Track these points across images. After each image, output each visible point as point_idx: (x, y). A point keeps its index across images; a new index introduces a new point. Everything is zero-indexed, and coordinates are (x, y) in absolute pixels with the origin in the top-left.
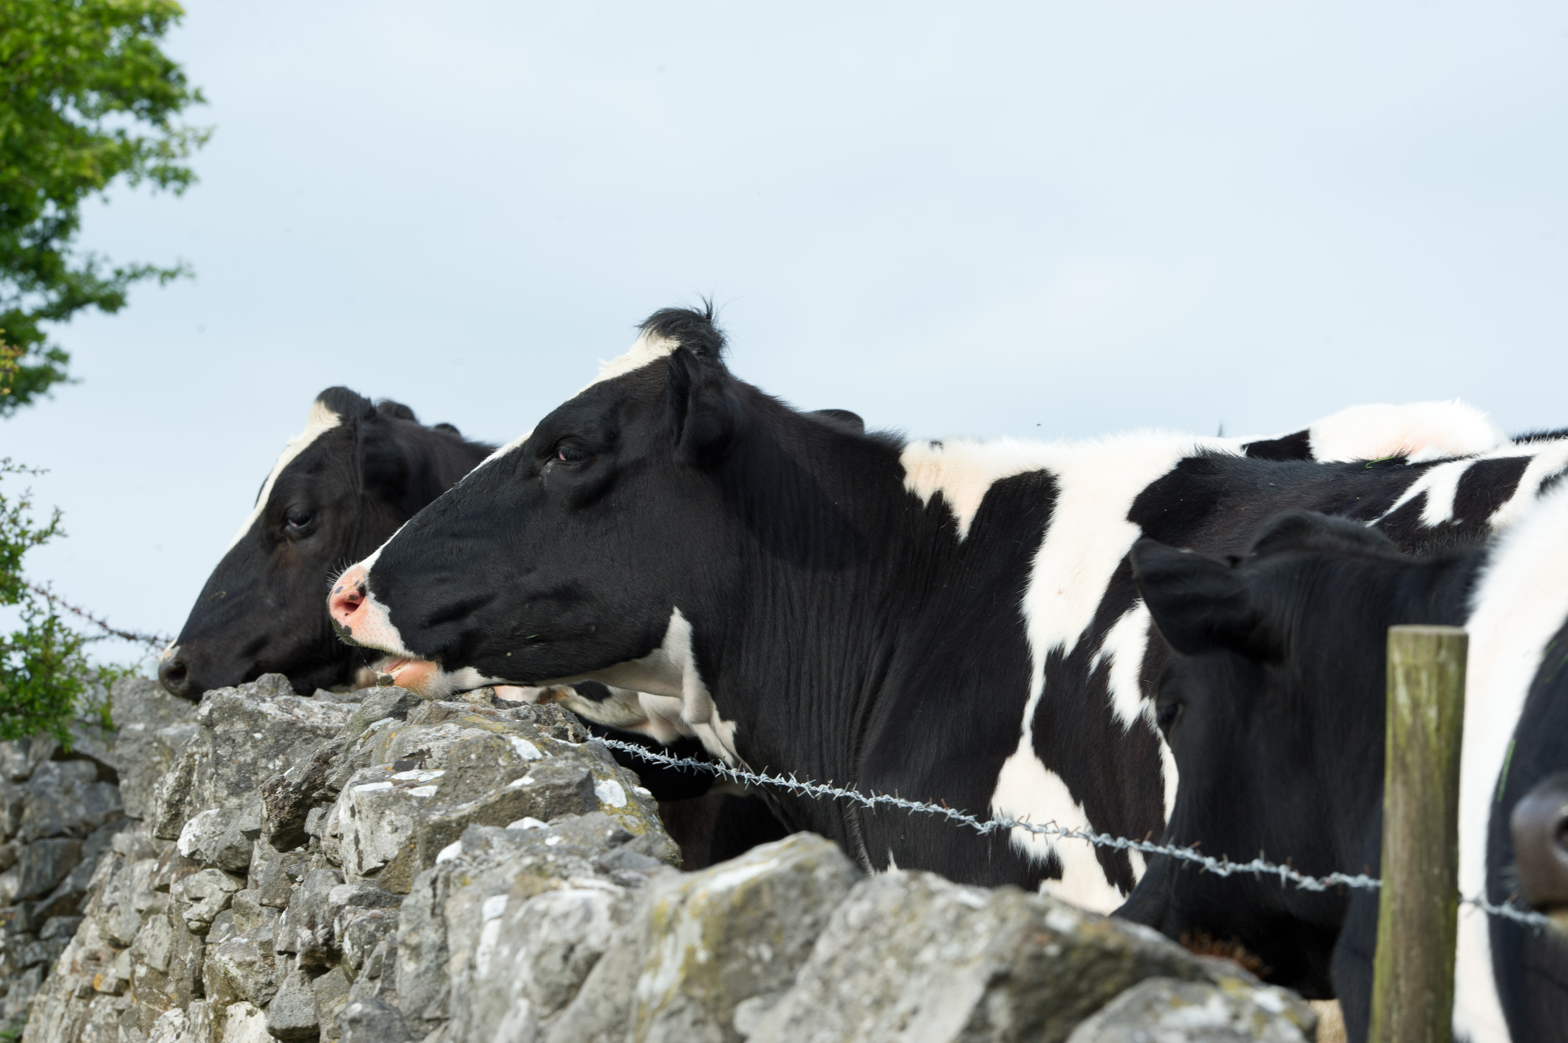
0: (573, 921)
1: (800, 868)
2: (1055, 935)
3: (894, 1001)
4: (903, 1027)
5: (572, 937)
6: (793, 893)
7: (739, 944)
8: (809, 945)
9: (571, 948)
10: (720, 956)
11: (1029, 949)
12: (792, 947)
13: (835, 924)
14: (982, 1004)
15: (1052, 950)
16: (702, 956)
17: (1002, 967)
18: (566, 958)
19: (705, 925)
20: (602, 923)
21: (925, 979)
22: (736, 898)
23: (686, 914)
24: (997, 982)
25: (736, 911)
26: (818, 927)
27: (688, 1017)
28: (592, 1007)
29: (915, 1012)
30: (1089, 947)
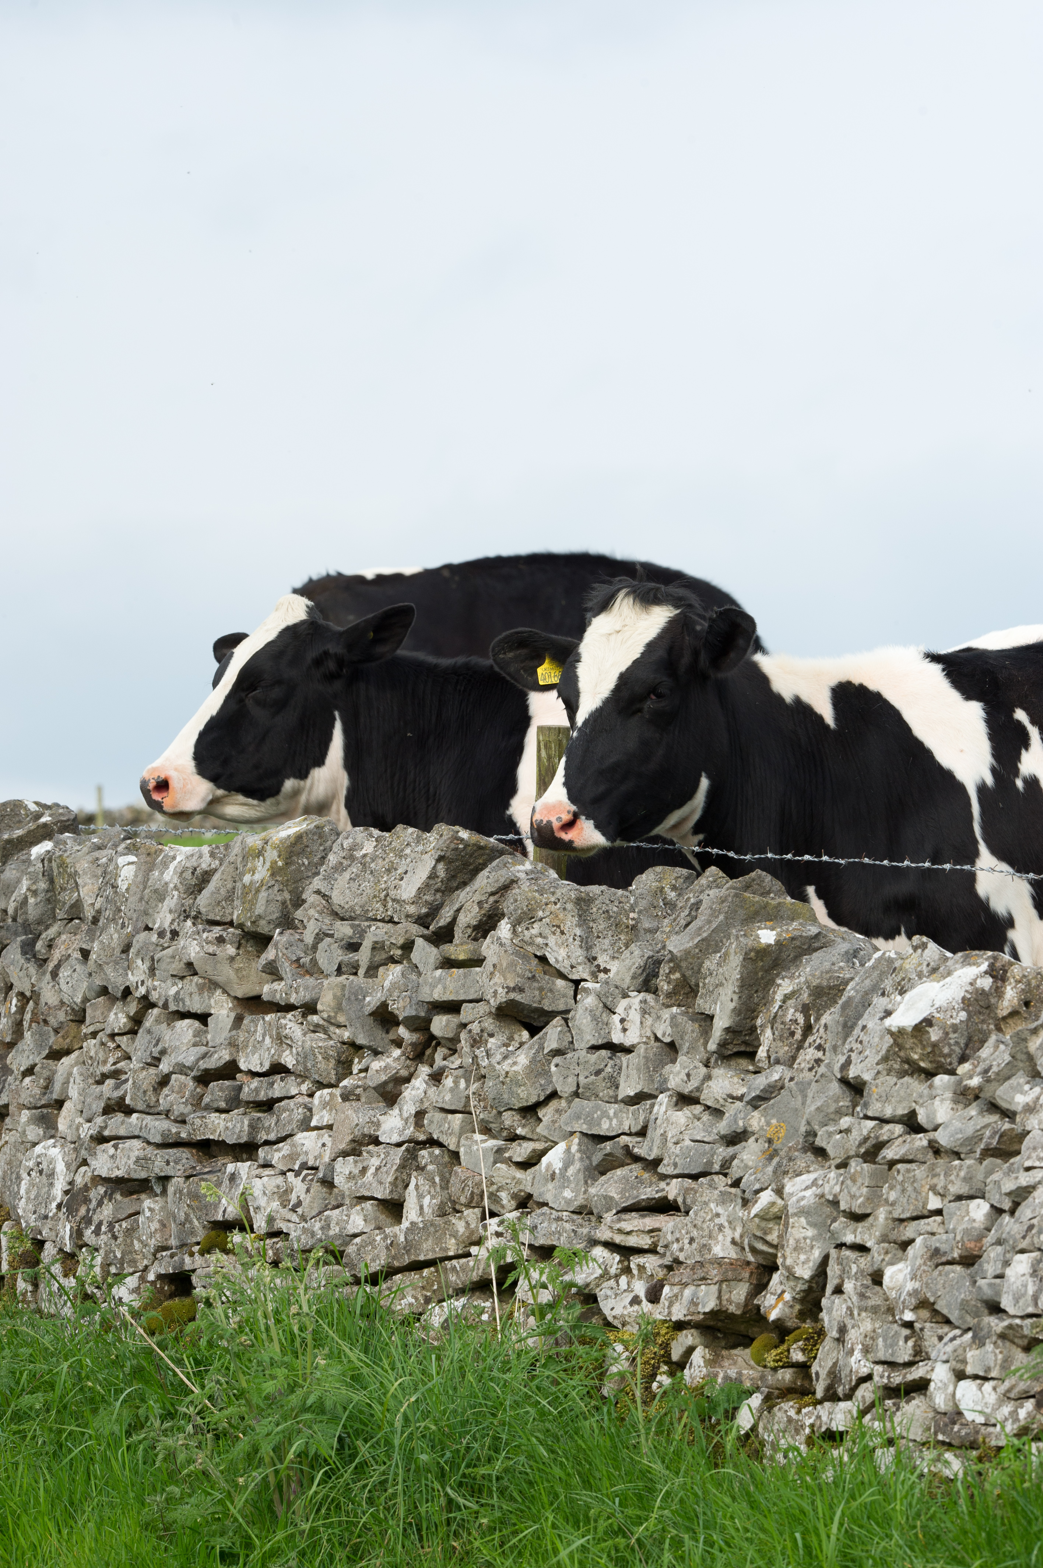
0: (195, 858)
1: (317, 827)
2: (462, 840)
3: (396, 869)
4: (402, 879)
5: (195, 864)
6: (315, 838)
7: (295, 858)
8: (324, 858)
9: (195, 869)
10: (287, 864)
11: (453, 846)
12: (316, 860)
13: (335, 849)
14: (434, 867)
15: (461, 846)
16: (280, 864)
17: (443, 854)
18: (193, 873)
19: (280, 852)
20: (207, 857)
21: (409, 860)
22: (292, 839)
23: (268, 848)
24: (440, 859)
25: (293, 845)
26: (327, 851)
27: (276, 888)
28: (218, 890)
29: (406, 873)
30: (474, 845)
